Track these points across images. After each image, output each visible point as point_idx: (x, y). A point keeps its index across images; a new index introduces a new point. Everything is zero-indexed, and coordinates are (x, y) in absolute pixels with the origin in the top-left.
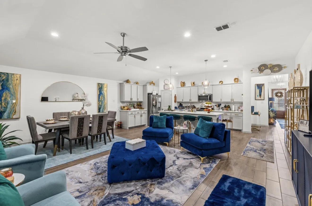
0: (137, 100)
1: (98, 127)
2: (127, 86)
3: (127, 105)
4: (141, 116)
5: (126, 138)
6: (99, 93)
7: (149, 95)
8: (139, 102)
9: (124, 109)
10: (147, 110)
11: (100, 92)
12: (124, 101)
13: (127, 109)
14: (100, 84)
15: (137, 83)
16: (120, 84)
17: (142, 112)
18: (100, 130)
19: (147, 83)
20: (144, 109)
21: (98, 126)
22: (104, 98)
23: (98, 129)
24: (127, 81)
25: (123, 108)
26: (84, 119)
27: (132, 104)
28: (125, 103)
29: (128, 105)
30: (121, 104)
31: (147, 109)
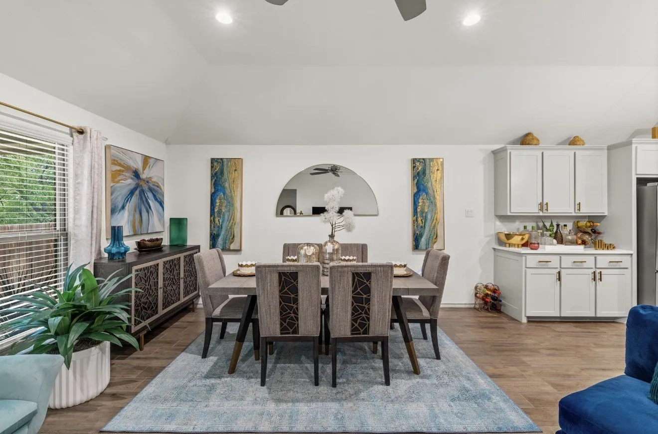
0: (573, 211)
1: (353, 314)
2: (523, 159)
3: (525, 227)
4: (596, 277)
5: (492, 376)
6: (416, 191)
7: (649, 184)
8: (584, 217)
9: (510, 244)
10: (632, 254)
11: (418, 188)
12: (509, 214)
13: (525, 245)
14: (419, 160)
15: (574, 141)
16: (495, 153)
17: (603, 262)
18: (362, 325)
19: (638, 133)
20: (610, 247)
21: (354, 310)
22: (433, 203)
23: (354, 320)
24: (526, 140)
25: (503, 238)
26: (297, 278)
27: (548, 224)
28: (514, 222)
29: (529, 228)
30: (498, 223)
31: (634, 251)
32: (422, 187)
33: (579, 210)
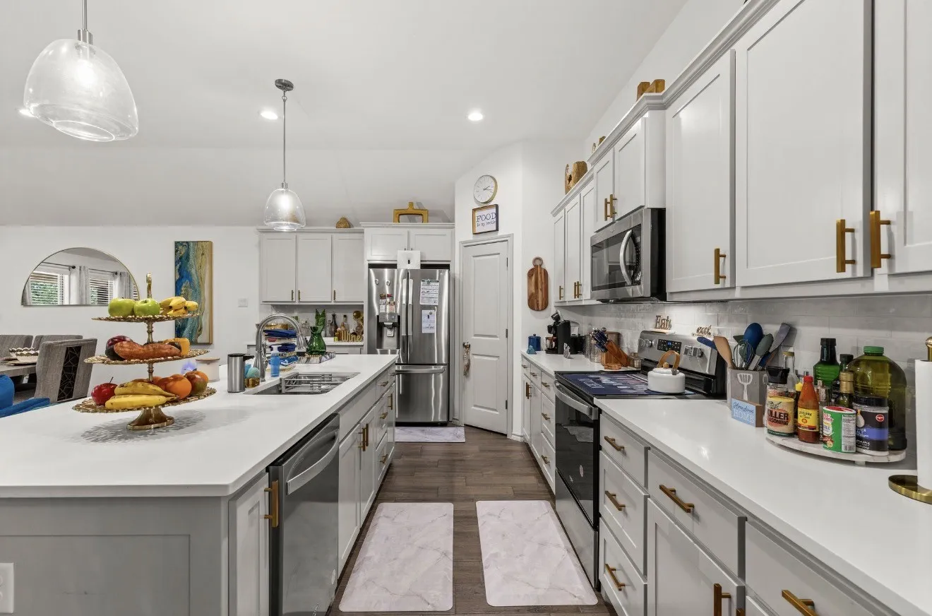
6: (178, 277)
10: (362, 346)
14: (182, 243)
22: (197, 291)
31: (365, 342)
32: (185, 274)
33: (335, 299)
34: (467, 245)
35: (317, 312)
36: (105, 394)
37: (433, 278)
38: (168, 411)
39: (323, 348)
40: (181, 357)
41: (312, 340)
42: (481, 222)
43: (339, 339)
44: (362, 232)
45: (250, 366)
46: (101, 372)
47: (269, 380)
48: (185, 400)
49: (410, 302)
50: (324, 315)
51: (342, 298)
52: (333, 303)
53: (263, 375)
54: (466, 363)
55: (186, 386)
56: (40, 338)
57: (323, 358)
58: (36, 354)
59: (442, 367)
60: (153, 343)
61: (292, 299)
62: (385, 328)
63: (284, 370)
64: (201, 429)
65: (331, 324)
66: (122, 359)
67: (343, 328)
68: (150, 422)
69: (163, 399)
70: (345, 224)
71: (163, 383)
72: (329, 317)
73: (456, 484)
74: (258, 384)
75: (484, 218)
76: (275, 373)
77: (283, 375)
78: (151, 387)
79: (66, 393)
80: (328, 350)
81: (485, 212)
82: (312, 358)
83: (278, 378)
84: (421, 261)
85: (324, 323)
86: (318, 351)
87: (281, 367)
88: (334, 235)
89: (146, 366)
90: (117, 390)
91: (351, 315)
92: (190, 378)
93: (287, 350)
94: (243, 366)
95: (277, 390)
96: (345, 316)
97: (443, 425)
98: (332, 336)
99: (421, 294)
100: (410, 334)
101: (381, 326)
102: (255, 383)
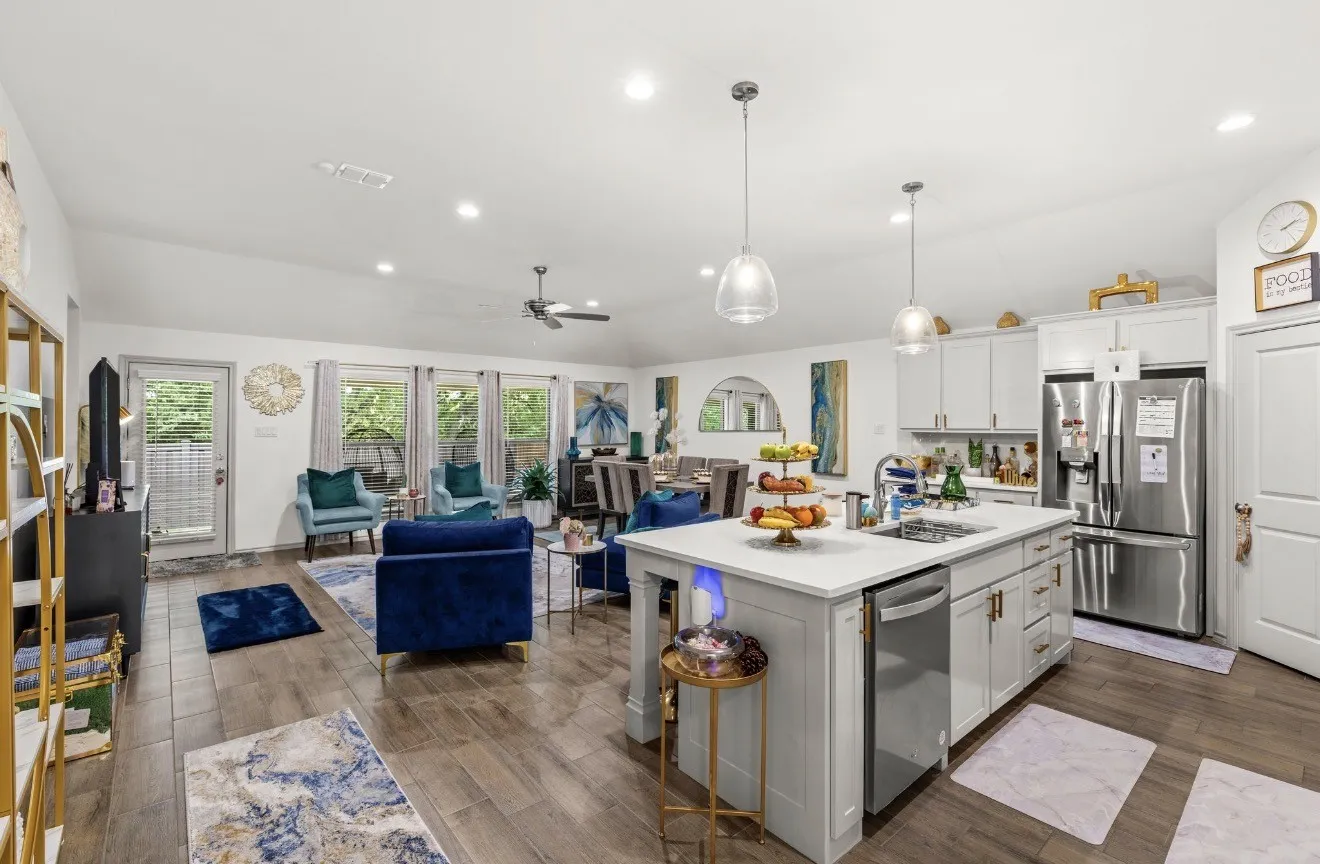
6: (814, 401)
11: (816, 398)
14: (817, 365)
22: (832, 417)
31: (1039, 489)
32: (820, 397)
33: (995, 425)
34: (1243, 332)
35: (971, 442)
36: (758, 514)
37: (1163, 394)
38: (797, 534)
39: (961, 493)
40: (805, 492)
41: (947, 482)
42: (1275, 288)
43: (1002, 481)
44: (1035, 329)
45: (868, 505)
46: (752, 498)
47: (888, 522)
48: (808, 527)
49: (1116, 432)
50: (980, 446)
51: (1005, 425)
52: (992, 431)
53: (882, 517)
54: (1243, 539)
55: (808, 516)
56: (711, 460)
57: (960, 505)
58: (709, 475)
59: (1184, 540)
60: (787, 479)
61: (937, 425)
62: (1072, 471)
63: (906, 513)
64: (820, 553)
65: (992, 461)
66: (768, 490)
67: (1008, 466)
68: (785, 541)
69: (793, 524)
70: (1011, 320)
71: (793, 511)
72: (988, 449)
73: (1175, 724)
74: (875, 524)
75: (1282, 280)
76: (896, 515)
77: (904, 519)
78: (785, 513)
79: (729, 512)
80: (970, 494)
81: (1286, 269)
82: (944, 504)
83: (898, 522)
84: (1141, 366)
85: (981, 457)
86: (955, 494)
87: (902, 510)
88: (995, 339)
89: (783, 497)
90: (765, 513)
91: (1021, 448)
92: (812, 510)
93: (910, 492)
94: (859, 503)
95: (897, 533)
96: (1013, 449)
97: (1187, 637)
98: (991, 476)
99: (1138, 420)
100: (1116, 480)
101: (1064, 468)
102: (872, 523)
